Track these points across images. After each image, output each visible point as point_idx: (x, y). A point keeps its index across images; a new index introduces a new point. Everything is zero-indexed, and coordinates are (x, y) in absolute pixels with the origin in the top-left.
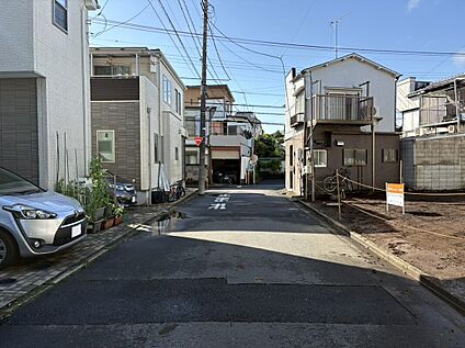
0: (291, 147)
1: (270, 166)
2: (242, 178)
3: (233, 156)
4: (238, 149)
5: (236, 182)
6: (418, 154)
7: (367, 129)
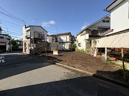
0: (25, 43)
1: (15, 47)
2: (7, 50)
3: (4, 44)
4: (5, 43)
5: (5, 51)
6: (51, 45)
7: (43, 40)
